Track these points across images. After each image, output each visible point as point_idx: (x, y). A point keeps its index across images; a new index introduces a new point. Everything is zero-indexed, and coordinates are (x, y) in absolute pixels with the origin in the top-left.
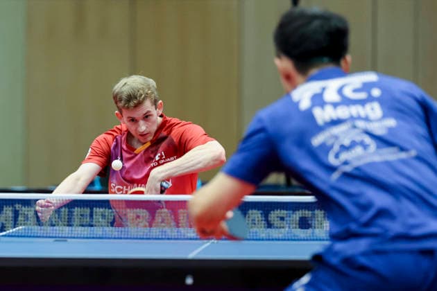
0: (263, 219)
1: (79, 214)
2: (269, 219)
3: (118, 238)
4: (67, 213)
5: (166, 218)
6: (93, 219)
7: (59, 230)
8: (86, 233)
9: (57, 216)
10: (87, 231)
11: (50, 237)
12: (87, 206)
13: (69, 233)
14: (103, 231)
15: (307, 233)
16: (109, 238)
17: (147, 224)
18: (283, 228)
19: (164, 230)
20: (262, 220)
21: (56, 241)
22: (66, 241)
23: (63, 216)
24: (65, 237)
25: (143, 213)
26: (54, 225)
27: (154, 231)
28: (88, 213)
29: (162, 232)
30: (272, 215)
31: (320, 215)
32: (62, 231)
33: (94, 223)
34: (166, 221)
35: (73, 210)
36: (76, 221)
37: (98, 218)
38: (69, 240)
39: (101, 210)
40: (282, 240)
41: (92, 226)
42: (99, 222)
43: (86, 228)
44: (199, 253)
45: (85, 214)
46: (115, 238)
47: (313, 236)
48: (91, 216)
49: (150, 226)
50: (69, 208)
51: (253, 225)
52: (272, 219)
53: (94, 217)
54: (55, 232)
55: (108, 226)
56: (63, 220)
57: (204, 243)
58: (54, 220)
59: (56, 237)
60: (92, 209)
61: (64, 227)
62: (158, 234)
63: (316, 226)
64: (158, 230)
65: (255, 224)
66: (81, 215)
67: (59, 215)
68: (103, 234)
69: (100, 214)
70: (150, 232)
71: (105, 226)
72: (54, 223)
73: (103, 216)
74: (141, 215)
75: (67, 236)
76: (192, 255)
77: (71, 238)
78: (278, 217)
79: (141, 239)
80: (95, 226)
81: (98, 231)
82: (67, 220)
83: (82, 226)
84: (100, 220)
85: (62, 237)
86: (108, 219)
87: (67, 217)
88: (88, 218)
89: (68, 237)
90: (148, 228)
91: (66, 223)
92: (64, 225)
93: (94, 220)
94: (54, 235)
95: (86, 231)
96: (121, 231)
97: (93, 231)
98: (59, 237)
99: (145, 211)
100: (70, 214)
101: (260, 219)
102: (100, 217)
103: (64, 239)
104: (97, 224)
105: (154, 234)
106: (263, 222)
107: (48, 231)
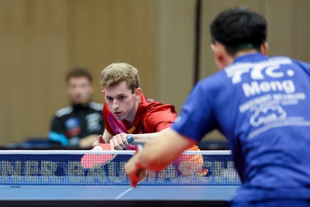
0: (175, 168)
1: (30, 165)
2: (179, 168)
3: (61, 185)
4: (20, 165)
6: (41, 169)
7: (14, 179)
8: (35, 180)
9: (12, 167)
10: (36, 179)
11: (7, 184)
12: (36, 160)
13: (22, 181)
14: (49, 179)
15: (209, 180)
16: (53, 185)
17: (83, 173)
18: (190, 175)
19: (97, 178)
20: (173, 170)
21: (12, 187)
22: (20, 187)
23: (17, 168)
24: (19, 184)
26: (11, 175)
27: (89, 179)
28: (37, 165)
29: (95, 179)
30: (182, 166)
31: (218, 166)
32: (17, 179)
33: (42, 173)
34: (98, 171)
35: (25, 162)
36: (28, 171)
37: (44, 169)
39: (47, 162)
40: (189, 185)
41: (40, 175)
42: (46, 172)
43: (35, 177)
44: (124, 196)
45: (34, 165)
46: (58, 185)
47: (213, 182)
48: (39, 167)
49: (86, 175)
50: (22, 162)
51: (167, 173)
52: (181, 169)
53: (42, 168)
54: (11, 180)
55: (52, 175)
56: (17, 170)
57: (128, 188)
58: (10, 171)
59: (12, 184)
60: (40, 162)
61: (18, 176)
62: (92, 181)
63: (216, 173)
64: (92, 178)
65: (168, 173)
66: (31, 167)
67: (14, 167)
68: (48, 182)
69: (47, 165)
70: (85, 179)
71: (50, 175)
72: (10, 173)
73: (49, 167)
75: (20, 183)
76: (118, 197)
77: (24, 184)
78: (186, 167)
79: (78, 185)
80: (43, 175)
81: (45, 179)
82: (20, 170)
83: (33, 175)
84: (47, 170)
85: (16, 184)
86: (53, 170)
87: (20, 168)
88: (37, 169)
89: (21, 184)
90: (84, 177)
91: (20, 173)
92: (18, 175)
93: (41, 171)
94: (10, 183)
95: (35, 179)
96: (63, 179)
97: (41, 179)
98: (14, 184)
100: (23, 165)
101: (172, 168)
102: (47, 168)
103: (18, 185)
104: (44, 173)
105: (89, 181)
106: (174, 171)
107: (6, 180)
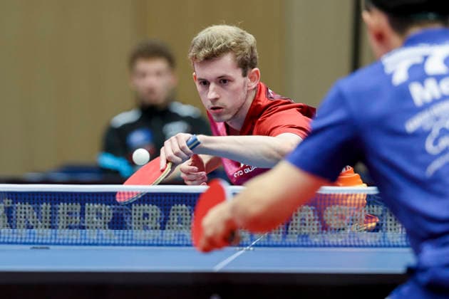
0: (317, 217)
1: (66, 211)
2: (325, 218)
3: (119, 245)
4: (49, 211)
5: (184, 217)
6: (84, 218)
7: (39, 234)
8: (75, 237)
9: (35, 214)
10: (77, 235)
11: (25, 243)
12: (76, 201)
13: (51, 238)
14: (98, 235)
15: (376, 237)
16: (106, 245)
17: (159, 225)
18: (343, 229)
19: (181, 233)
20: (314, 220)
21: (34, 248)
22: (47, 248)
23: (44, 215)
24: (46, 244)
25: (153, 210)
26: (32, 227)
27: (168, 234)
28: (78, 211)
29: (179, 235)
30: (329, 212)
32: (43, 235)
33: (86, 224)
34: (184, 221)
35: (57, 206)
36: (62, 221)
37: (91, 217)
38: (51, 247)
39: (96, 206)
40: (342, 246)
41: (83, 228)
42: (93, 223)
43: (75, 230)
44: (228, 265)
45: (74, 211)
46: (114, 245)
47: (384, 241)
48: (82, 214)
49: (163, 228)
50: (51, 204)
51: (303, 226)
52: (328, 218)
53: (86, 215)
54: (32, 236)
55: (105, 228)
56: (43, 219)
57: (235, 252)
58: (31, 220)
59: (34, 243)
60: (83, 205)
61: (45, 230)
62: (172, 238)
63: (389, 227)
64: (173, 234)
65: (305, 225)
66: (68, 213)
67: (38, 213)
68: (98, 239)
69: (94, 211)
70: (162, 235)
71: (101, 228)
72: (31, 223)
73: (99, 214)
74: (150, 212)
75: (48, 241)
76: (218, 268)
77: (55, 244)
78: (337, 215)
79: (149, 245)
80: (88, 228)
81: (91, 235)
82: (48, 220)
83: (70, 228)
84: (95, 219)
85: (42, 244)
86: (105, 218)
87: (48, 216)
88: (78, 218)
89: (50, 244)
90: (160, 231)
91: (47, 224)
92: (45, 227)
93: (86, 221)
94: (31, 241)
95: (75, 235)
96: (123, 235)
97: (85, 235)
98: (38, 243)
99: (155, 207)
100: (54, 211)
101: (312, 217)
102: (95, 216)
103: (44, 245)
104: (90, 225)
105: (168, 239)
106: (317, 222)
107: (24, 236)
